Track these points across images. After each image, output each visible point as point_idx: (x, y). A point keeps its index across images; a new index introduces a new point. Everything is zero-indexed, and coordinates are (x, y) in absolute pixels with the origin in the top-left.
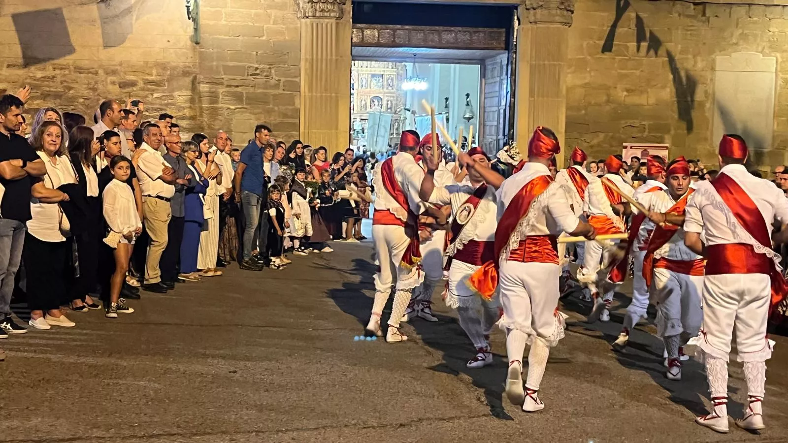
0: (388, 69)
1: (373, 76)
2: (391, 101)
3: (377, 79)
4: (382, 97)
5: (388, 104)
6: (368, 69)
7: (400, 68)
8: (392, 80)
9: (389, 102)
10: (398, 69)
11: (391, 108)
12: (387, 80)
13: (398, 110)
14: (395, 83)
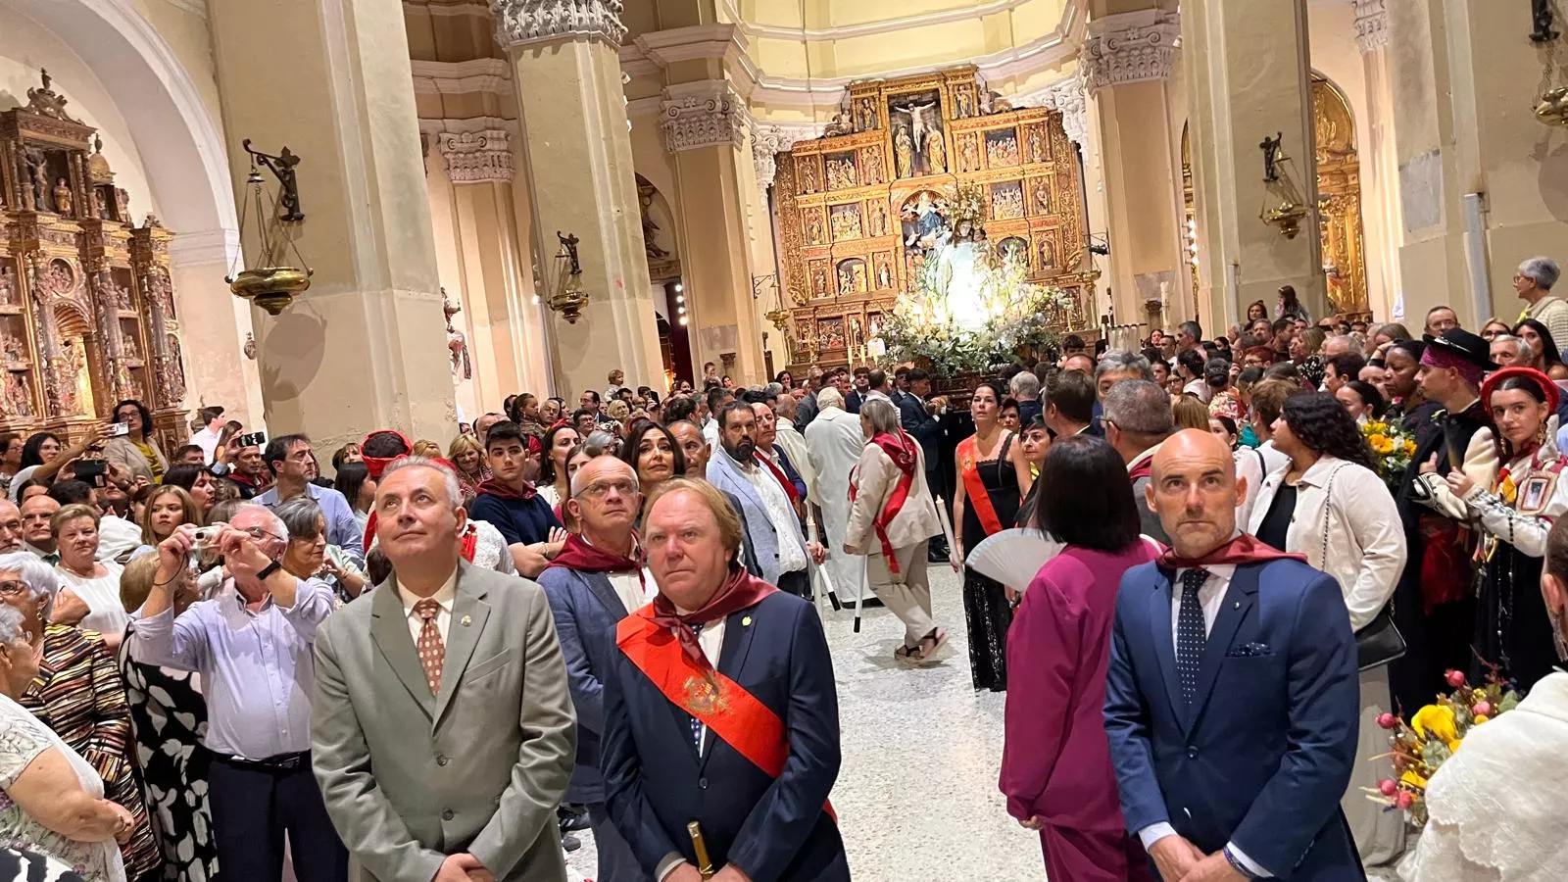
0: (1032, 166)
1: (996, 187)
2: (1050, 245)
3: (1008, 195)
4: (1026, 238)
5: (1042, 253)
6: (983, 172)
7: (1062, 156)
8: (1046, 189)
9: (1046, 247)
10: (1058, 160)
11: (1052, 262)
12: (1034, 194)
13: (1071, 263)
14: (1055, 195)
